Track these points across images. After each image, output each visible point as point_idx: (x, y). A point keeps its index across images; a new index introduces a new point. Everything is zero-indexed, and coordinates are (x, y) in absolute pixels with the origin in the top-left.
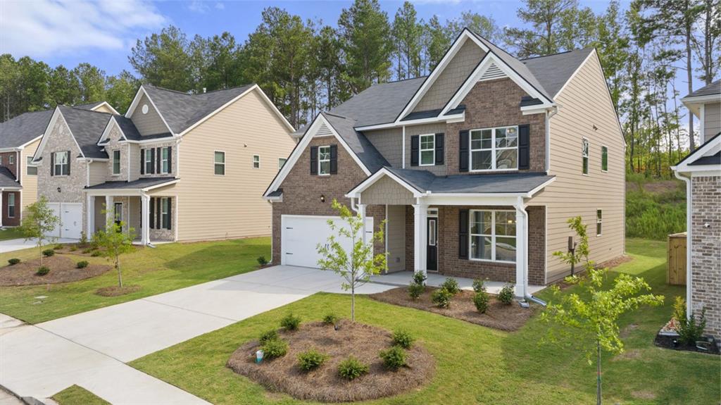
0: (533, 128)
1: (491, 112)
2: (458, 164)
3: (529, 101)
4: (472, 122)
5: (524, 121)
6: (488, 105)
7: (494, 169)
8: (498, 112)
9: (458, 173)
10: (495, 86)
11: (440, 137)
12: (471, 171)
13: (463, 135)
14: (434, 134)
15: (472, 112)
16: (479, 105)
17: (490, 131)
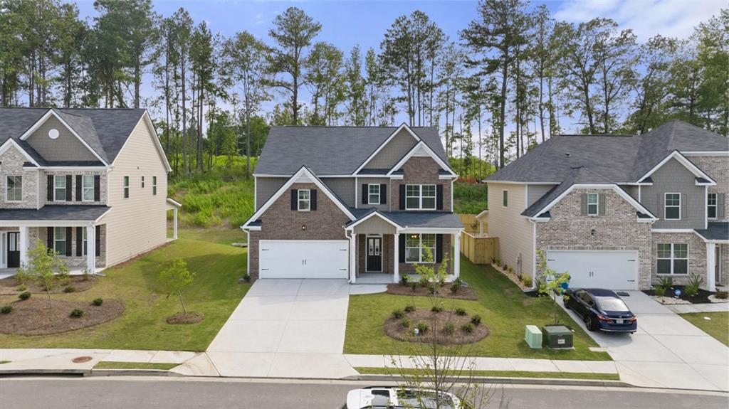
0: (444, 187)
1: (420, 175)
2: (398, 205)
3: (442, 171)
4: (407, 180)
5: (440, 183)
6: (418, 171)
7: (421, 208)
8: (424, 176)
9: (398, 210)
10: (422, 161)
11: (384, 187)
12: (407, 209)
13: (402, 187)
14: (379, 185)
15: (408, 174)
16: (412, 170)
17: (419, 186)
